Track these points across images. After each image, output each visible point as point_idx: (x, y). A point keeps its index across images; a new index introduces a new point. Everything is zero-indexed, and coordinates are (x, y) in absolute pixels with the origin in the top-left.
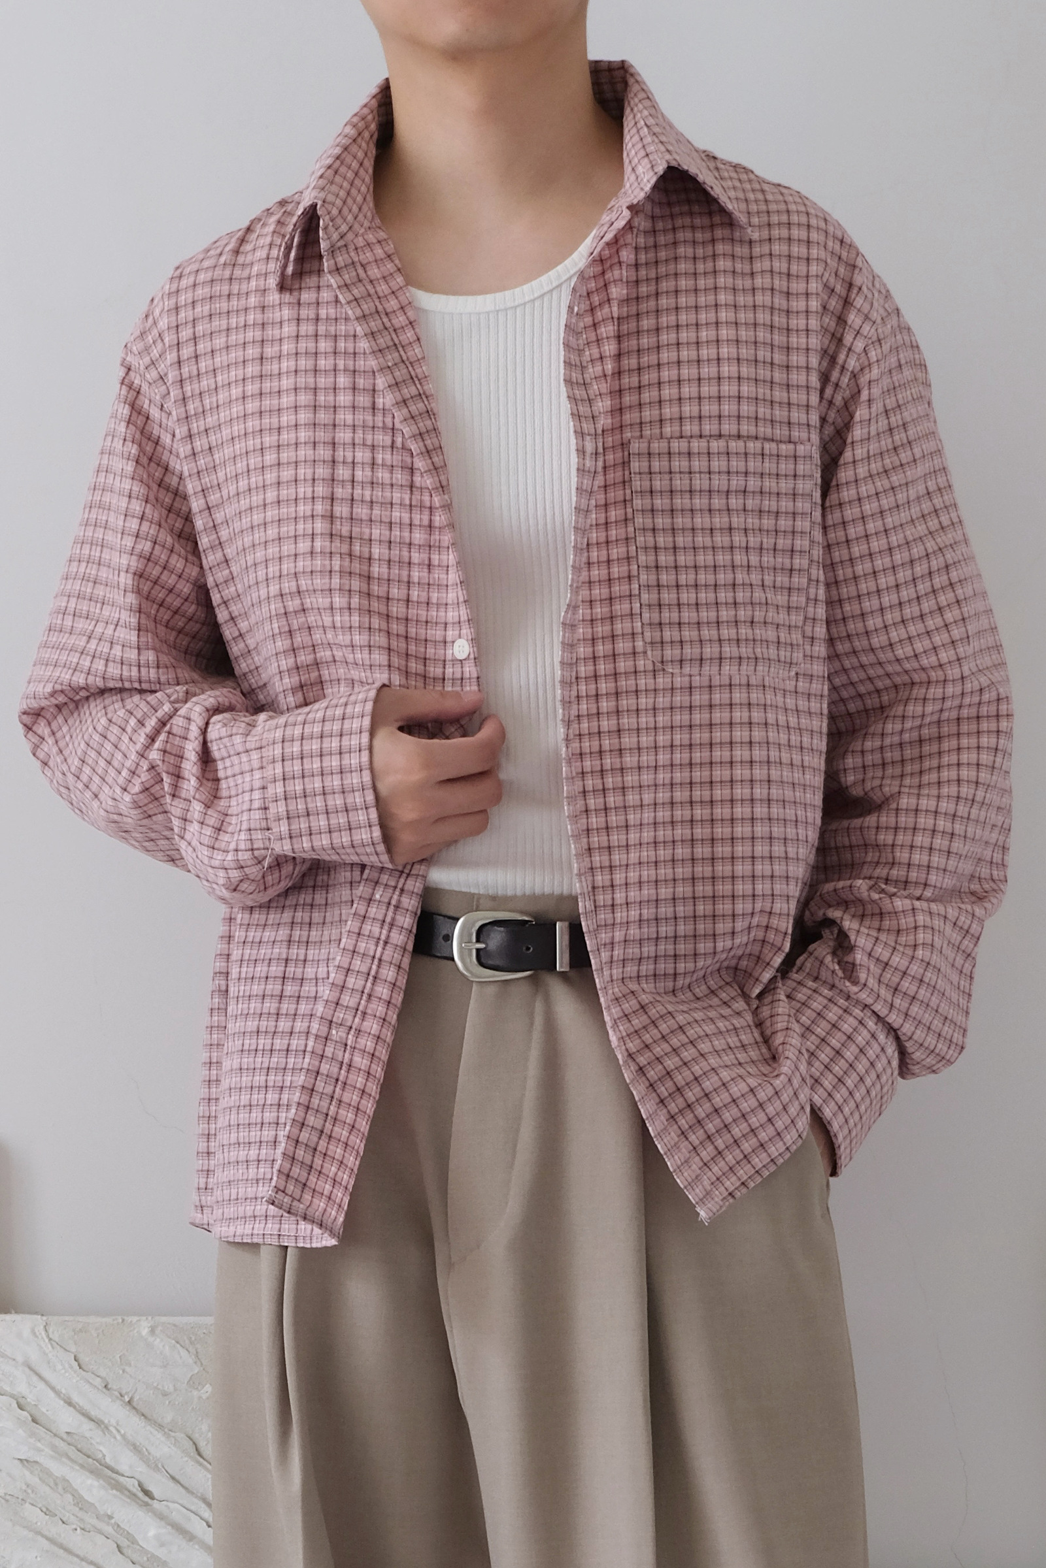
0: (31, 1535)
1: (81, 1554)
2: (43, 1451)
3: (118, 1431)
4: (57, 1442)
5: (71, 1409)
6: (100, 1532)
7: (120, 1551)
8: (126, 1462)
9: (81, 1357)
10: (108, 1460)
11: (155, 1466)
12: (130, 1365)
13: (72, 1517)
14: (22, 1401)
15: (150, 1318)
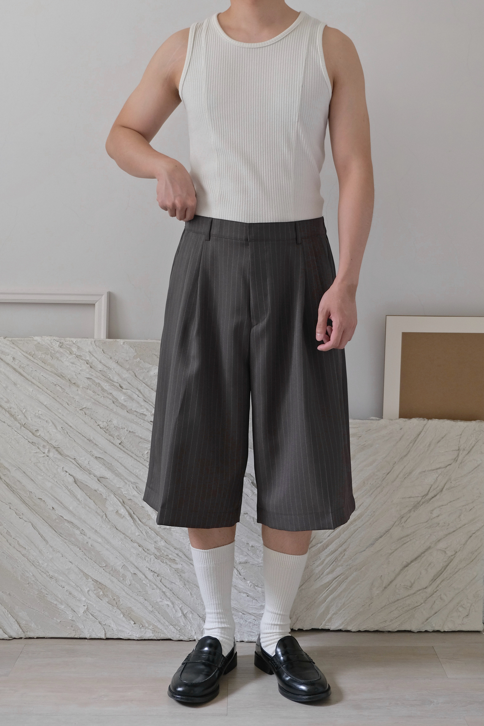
0: (90, 398)
1: (103, 404)
2: (93, 375)
3: (114, 370)
4: (97, 373)
5: (101, 364)
6: (108, 398)
7: (113, 403)
8: (116, 378)
9: (104, 350)
10: (111, 378)
11: (124, 379)
12: (117, 353)
13: (101, 394)
14: (88, 362)
15: (123, 340)
